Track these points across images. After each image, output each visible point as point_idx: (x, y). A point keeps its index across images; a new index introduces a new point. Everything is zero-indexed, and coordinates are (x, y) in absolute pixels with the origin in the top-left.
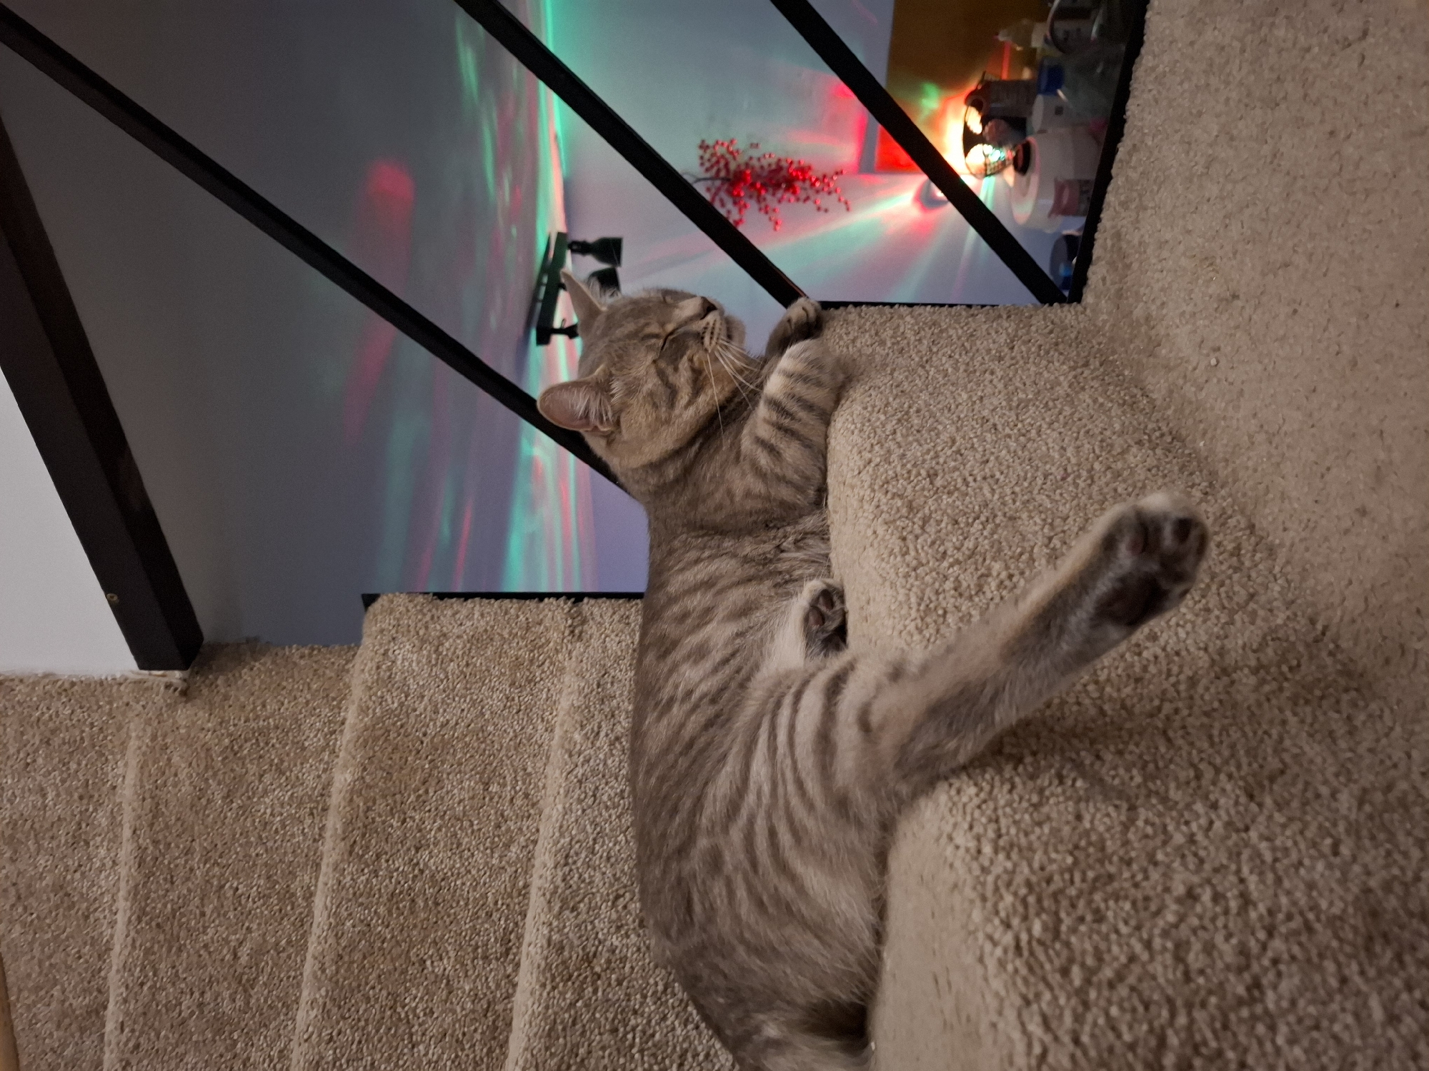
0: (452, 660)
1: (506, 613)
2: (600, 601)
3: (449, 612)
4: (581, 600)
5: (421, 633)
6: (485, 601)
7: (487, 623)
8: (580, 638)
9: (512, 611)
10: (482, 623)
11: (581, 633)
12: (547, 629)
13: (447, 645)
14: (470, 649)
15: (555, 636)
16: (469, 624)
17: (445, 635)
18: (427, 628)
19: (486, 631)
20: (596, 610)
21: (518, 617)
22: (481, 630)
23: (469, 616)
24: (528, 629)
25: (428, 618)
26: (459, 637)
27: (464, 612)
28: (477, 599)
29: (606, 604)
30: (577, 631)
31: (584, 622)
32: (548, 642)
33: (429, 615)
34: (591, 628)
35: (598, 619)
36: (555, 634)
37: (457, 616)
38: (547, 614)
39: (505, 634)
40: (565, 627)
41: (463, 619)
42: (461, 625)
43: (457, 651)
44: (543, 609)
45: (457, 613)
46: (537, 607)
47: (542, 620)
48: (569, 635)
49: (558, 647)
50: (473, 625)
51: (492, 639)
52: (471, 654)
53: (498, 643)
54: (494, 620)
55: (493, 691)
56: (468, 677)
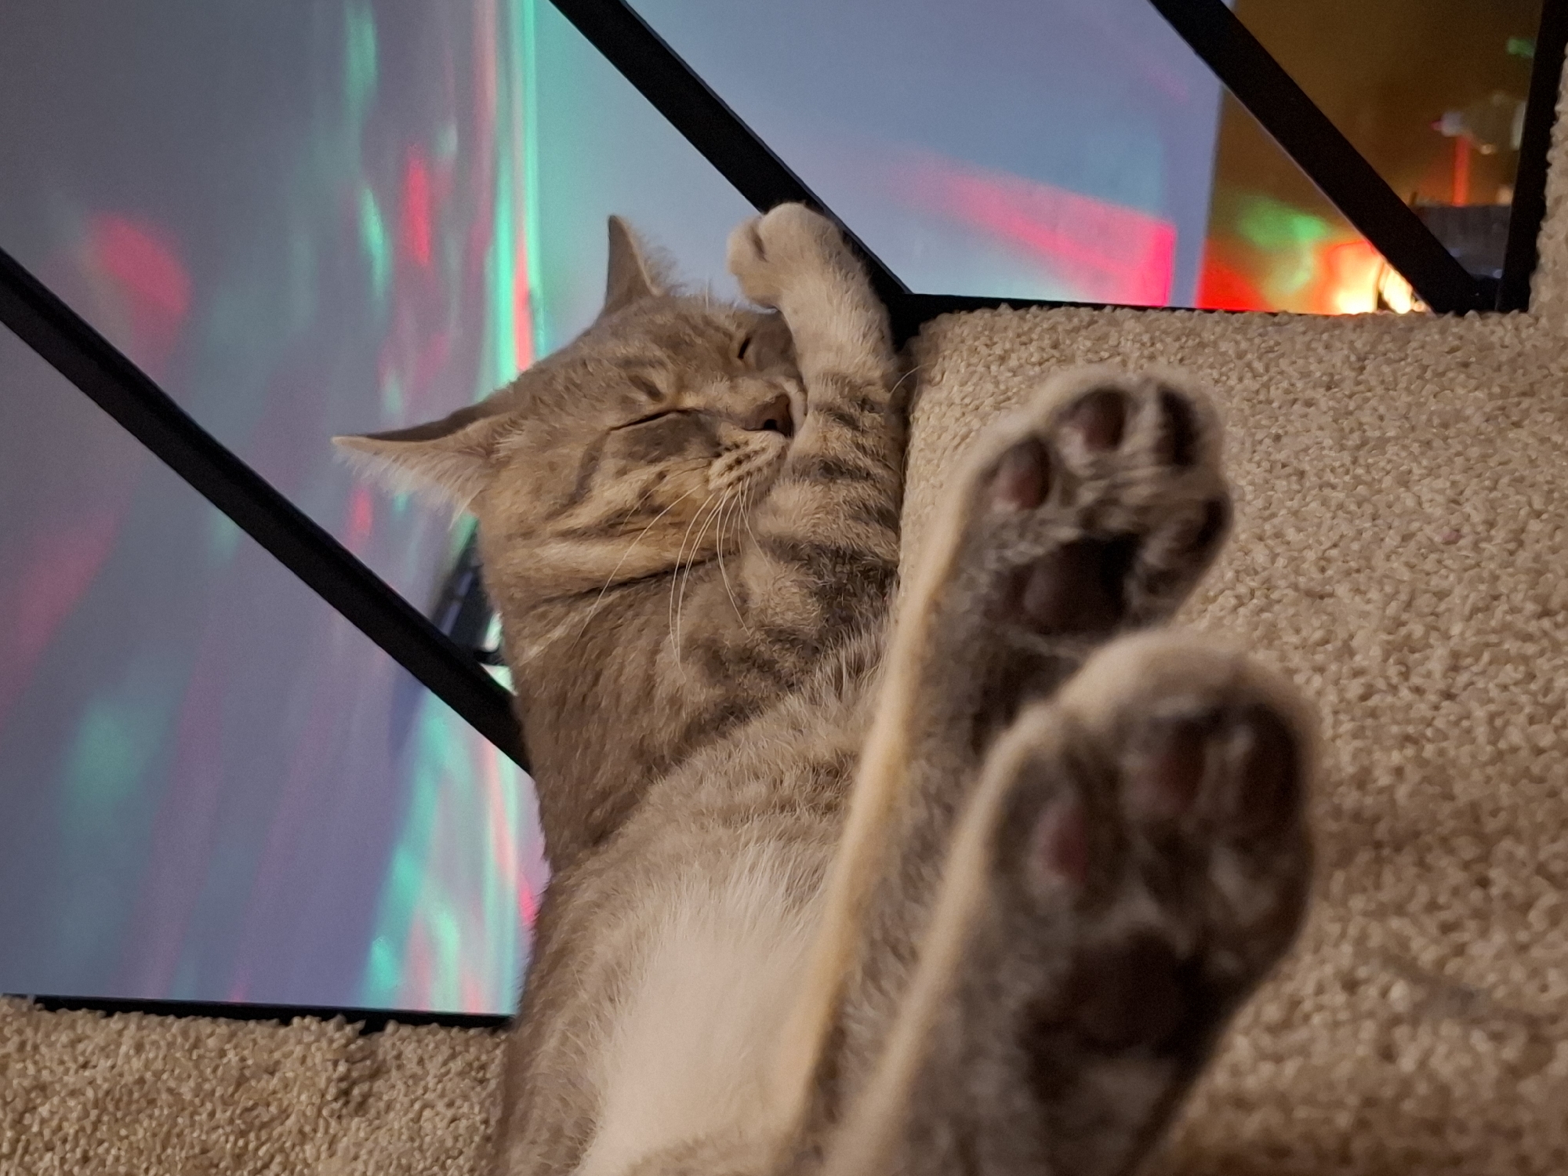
0: (49, 1148)
1: (195, 1046)
2: (423, 1030)
3: (63, 1039)
4: (381, 1028)
6: (154, 1019)
7: (147, 1065)
8: (362, 1107)
9: (211, 1043)
10: (137, 1064)
11: (365, 1097)
12: (286, 1084)
13: (44, 1111)
14: (96, 1125)
15: (302, 1100)
16: (104, 1064)
17: (42, 1088)
19: (141, 1081)
20: (410, 1051)
21: (222, 1053)
22: (128, 1079)
23: (108, 1049)
24: (241, 1082)
25: (11, 1047)
26: (75, 1094)
27: (100, 1039)
28: (134, 1016)
29: (435, 1038)
30: (356, 1092)
31: (375, 1074)
32: (285, 1114)
33: (16, 1039)
34: (392, 1089)
35: (412, 1067)
36: (303, 1097)
37: (80, 1047)
38: (292, 1052)
39: (186, 1091)
40: (329, 1080)
41: (93, 1053)
42: (85, 1066)
43: (65, 1124)
44: (285, 1041)
45: (80, 1041)
46: (272, 1036)
47: (278, 1063)
48: (336, 1100)
49: (307, 1129)
50: (113, 1067)
51: (152, 1102)
52: (98, 1135)
53: (166, 1112)
54: (165, 1058)
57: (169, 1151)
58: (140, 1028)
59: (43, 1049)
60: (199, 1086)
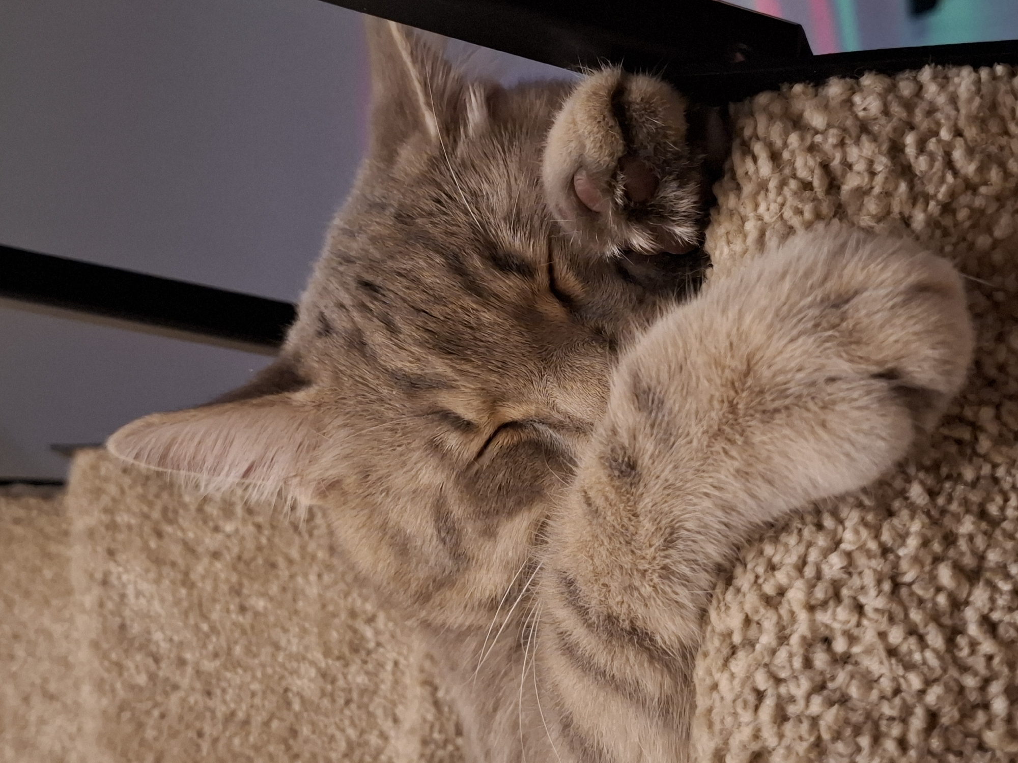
0: (214, 600)
5: (153, 544)
18: (159, 534)
19: (259, 548)
25: (156, 515)
26: (216, 555)
37: (208, 510)
39: (295, 553)
41: (218, 516)
42: (216, 530)
50: (237, 531)
51: (273, 566)
52: (245, 591)
53: (287, 573)
55: (298, 661)
56: (249, 631)
59: (181, 511)
60: (303, 548)
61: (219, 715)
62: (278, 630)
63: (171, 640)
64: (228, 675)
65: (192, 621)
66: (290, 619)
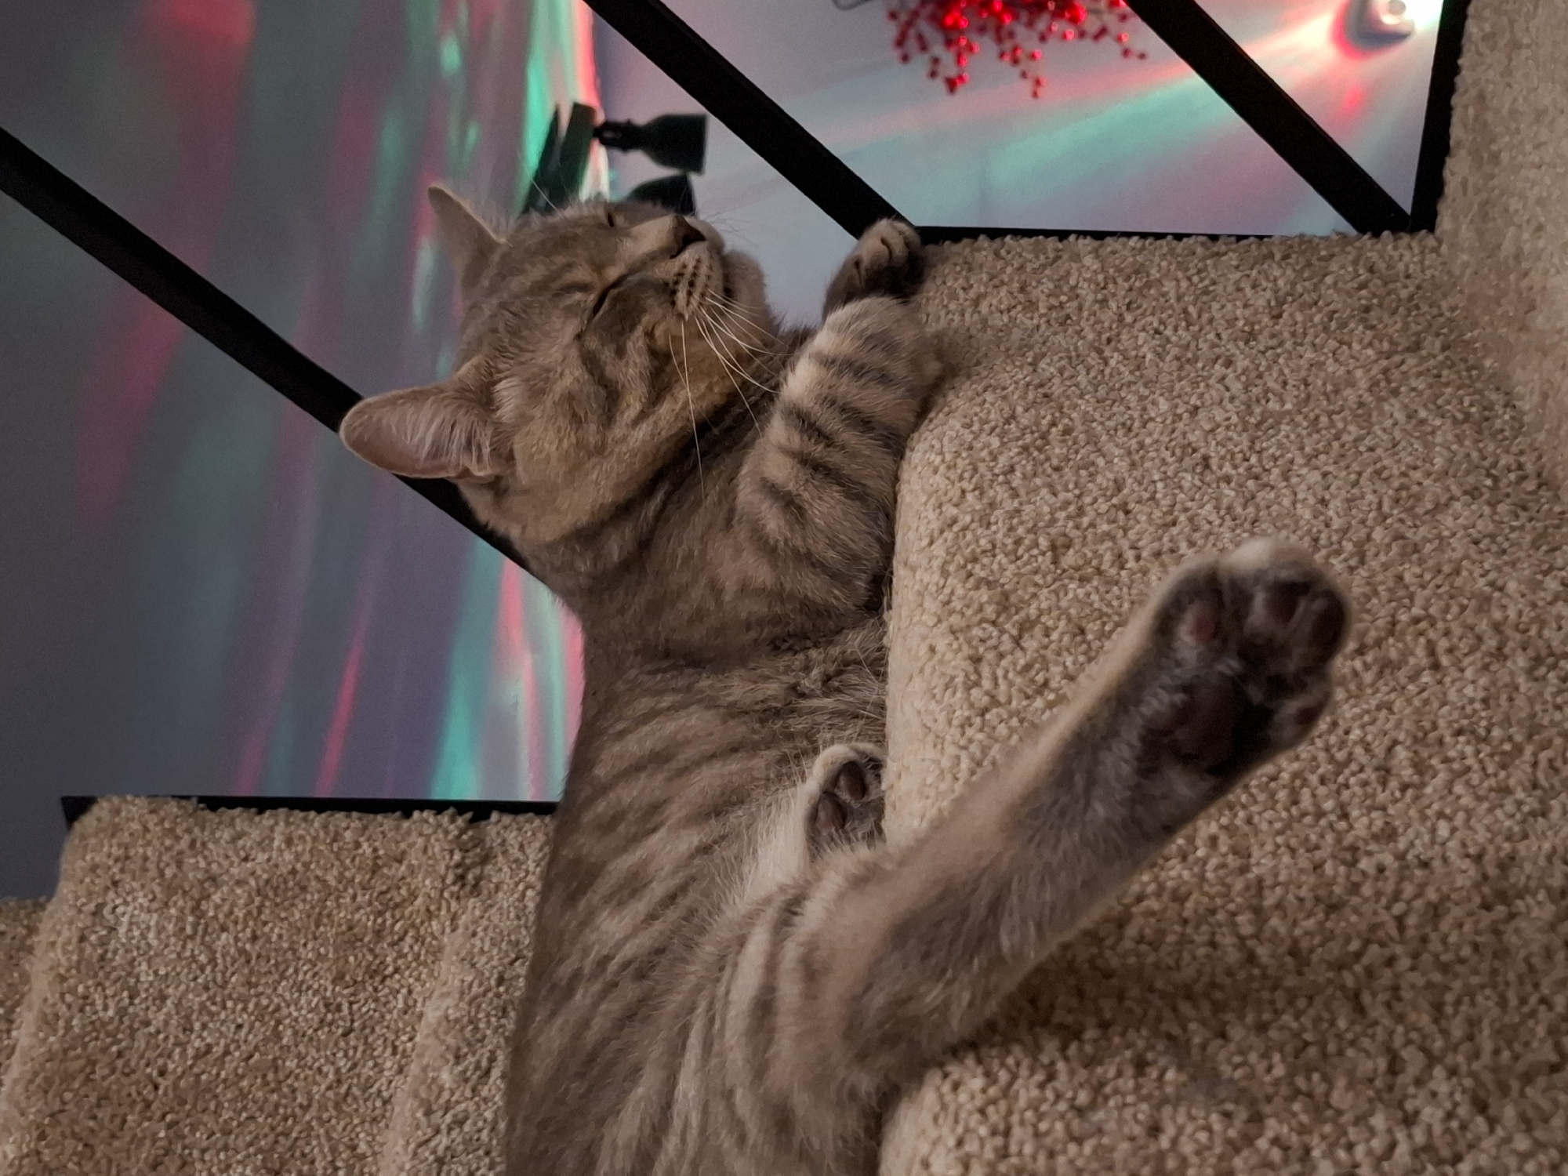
0: (224, 929)
1: (335, 840)
2: (521, 818)
3: (226, 835)
4: (487, 817)
5: (169, 873)
6: (298, 814)
7: (298, 857)
8: (476, 889)
9: (348, 835)
10: (288, 856)
11: (478, 879)
12: (412, 871)
13: (216, 898)
14: (260, 909)
15: (427, 885)
16: (262, 857)
17: (213, 879)
18: (179, 864)
19: (294, 872)
20: (512, 837)
21: (358, 845)
22: (284, 870)
23: (264, 844)
24: (375, 870)
25: (184, 844)
26: (239, 883)
27: (255, 835)
28: (282, 812)
29: (532, 825)
30: (470, 876)
31: (485, 859)
32: (413, 896)
33: (187, 838)
34: (500, 872)
35: (515, 852)
36: (427, 882)
37: (241, 843)
38: (414, 843)
39: (331, 878)
40: (448, 868)
41: (251, 848)
42: (246, 859)
43: (236, 910)
44: (408, 833)
45: (240, 838)
46: (398, 828)
47: (404, 853)
48: (454, 884)
49: (433, 908)
50: (269, 860)
51: (304, 889)
52: (263, 917)
53: (316, 897)
54: (311, 851)
55: (300, 991)
56: (253, 962)
57: (322, 929)
58: (288, 824)
59: (211, 846)
60: (341, 874)
61: (190, 1052)
62: (289, 955)
63: (156, 973)
64: (214, 1008)
65: (188, 953)
66: (305, 945)
